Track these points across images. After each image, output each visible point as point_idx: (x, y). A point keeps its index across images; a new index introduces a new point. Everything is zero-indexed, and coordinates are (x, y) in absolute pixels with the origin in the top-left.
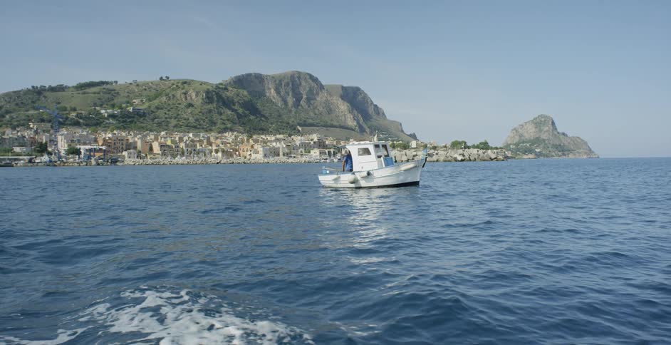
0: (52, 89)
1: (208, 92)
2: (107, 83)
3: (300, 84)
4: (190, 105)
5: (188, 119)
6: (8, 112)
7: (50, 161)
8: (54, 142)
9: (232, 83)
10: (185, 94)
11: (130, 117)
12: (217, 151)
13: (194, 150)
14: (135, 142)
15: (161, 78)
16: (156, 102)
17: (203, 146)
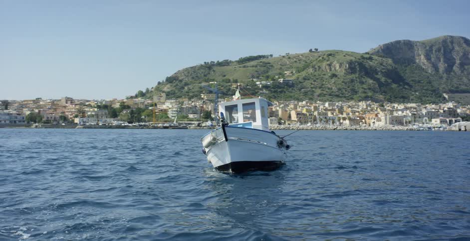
0: (220, 64)
1: (351, 63)
2: (264, 57)
3: (453, 48)
4: (334, 76)
5: (332, 89)
6: (186, 84)
7: (212, 125)
8: (216, 110)
9: (380, 51)
10: (330, 65)
11: (280, 88)
12: (344, 119)
13: (326, 118)
14: (277, 111)
15: (311, 51)
16: (304, 74)
17: (335, 114)
